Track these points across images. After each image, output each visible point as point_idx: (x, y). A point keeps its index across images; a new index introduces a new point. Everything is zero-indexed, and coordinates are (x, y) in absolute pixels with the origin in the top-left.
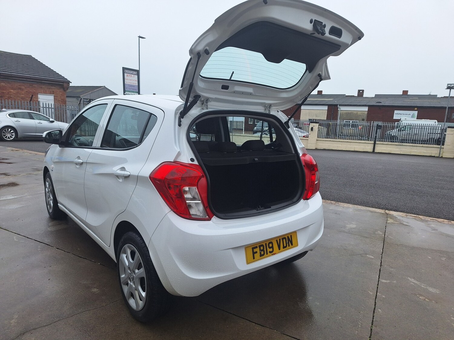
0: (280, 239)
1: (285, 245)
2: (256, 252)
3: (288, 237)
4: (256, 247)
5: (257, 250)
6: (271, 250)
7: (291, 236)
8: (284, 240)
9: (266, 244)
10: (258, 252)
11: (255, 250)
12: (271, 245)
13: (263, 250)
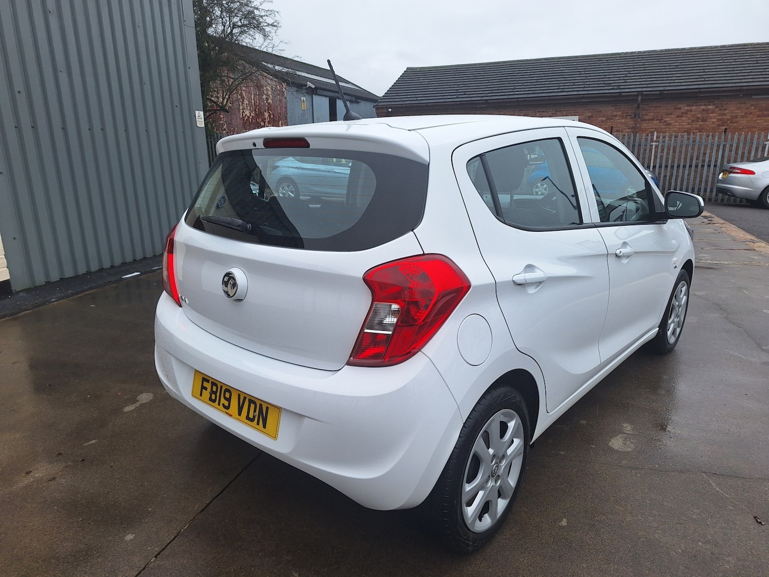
0: (245, 398)
1: (251, 416)
2: (206, 389)
3: (261, 405)
4: (208, 381)
5: (208, 385)
6: (226, 403)
7: (267, 408)
8: (252, 406)
9: (221, 387)
10: (209, 389)
11: (205, 384)
12: (227, 395)
13: (215, 393)
